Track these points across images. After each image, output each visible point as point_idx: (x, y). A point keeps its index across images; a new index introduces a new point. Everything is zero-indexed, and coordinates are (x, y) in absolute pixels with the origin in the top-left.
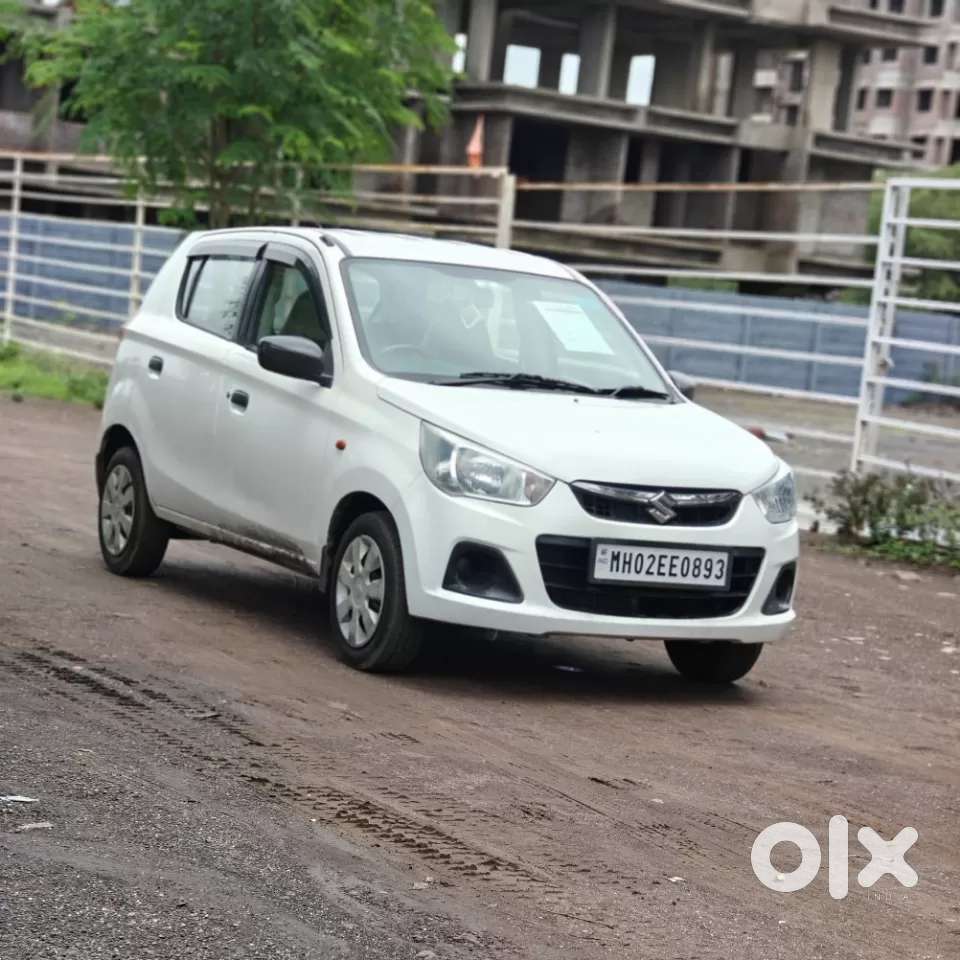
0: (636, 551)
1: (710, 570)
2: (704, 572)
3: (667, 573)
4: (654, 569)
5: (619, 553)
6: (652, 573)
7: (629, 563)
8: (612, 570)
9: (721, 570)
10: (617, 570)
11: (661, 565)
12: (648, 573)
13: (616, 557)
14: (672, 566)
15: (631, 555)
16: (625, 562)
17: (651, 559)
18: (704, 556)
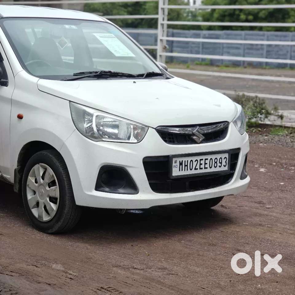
0: (189, 159)
1: (221, 163)
2: (219, 164)
3: (203, 168)
4: (198, 167)
5: (182, 161)
6: (197, 169)
7: (187, 166)
8: (180, 170)
9: (226, 162)
10: (182, 170)
11: (201, 164)
12: (195, 169)
13: (181, 164)
14: (205, 164)
15: (188, 161)
16: (185, 166)
17: (196, 162)
18: (218, 156)
